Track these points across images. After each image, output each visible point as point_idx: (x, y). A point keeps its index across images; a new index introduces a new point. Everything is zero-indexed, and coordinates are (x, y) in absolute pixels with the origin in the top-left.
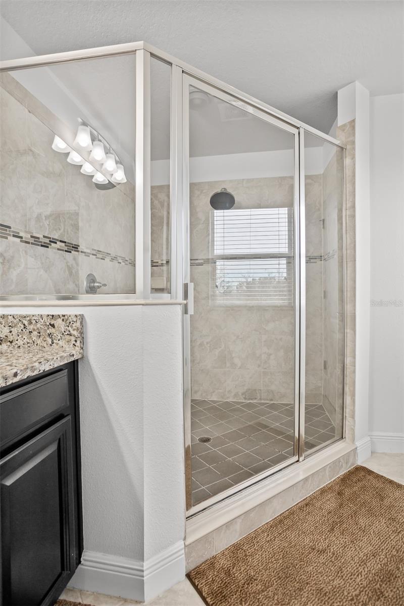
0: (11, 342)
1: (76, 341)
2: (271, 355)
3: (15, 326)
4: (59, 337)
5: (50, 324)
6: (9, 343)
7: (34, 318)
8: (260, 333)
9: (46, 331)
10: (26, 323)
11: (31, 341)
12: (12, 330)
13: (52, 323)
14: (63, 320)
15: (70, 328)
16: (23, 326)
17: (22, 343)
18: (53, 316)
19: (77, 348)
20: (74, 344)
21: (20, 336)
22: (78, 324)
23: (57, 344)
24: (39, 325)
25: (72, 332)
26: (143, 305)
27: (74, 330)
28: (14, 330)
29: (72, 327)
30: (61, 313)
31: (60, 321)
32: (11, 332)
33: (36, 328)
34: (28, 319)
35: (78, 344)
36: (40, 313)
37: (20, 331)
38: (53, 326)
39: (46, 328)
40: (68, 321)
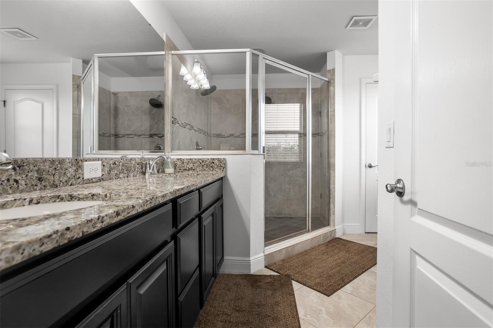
0: (194, 170)
1: (223, 169)
2: (291, 189)
3: (196, 163)
4: (216, 167)
5: (212, 162)
6: (193, 170)
7: (205, 160)
8: (285, 176)
9: (210, 165)
10: (201, 162)
11: (203, 169)
12: (194, 165)
13: (213, 162)
14: (218, 160)
15: (221, 164)
16: (199, 163)
17: (199, 170)
18: (213, 159)
19: (224, 172)
20: (223, 170)
21: (198, 167)
22: (225, 162)
23: (215, 170)
24: (207, 163)
25: (222, 165)
26: (251, 154)
27: (223, 164)
28: (196, 165)
29: (222, 163)
30: (217, 158)
31: (217, 161)
32: (194, 166)
33: (205, 164)
34: (202, 160)
35: (224, 170)
36: (208, 158)
37: (198, 165)
38: (213, 163)
39: (210, 164)
40: (220, 161)
